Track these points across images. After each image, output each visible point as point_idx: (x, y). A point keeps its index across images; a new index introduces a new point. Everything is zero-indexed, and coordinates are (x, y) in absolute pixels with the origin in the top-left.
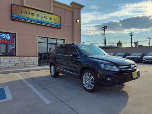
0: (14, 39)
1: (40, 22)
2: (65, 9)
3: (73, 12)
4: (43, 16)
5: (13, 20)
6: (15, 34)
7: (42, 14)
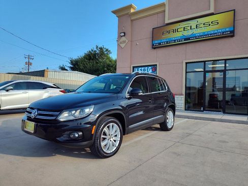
1: (189, 39)
7: (193, 23)
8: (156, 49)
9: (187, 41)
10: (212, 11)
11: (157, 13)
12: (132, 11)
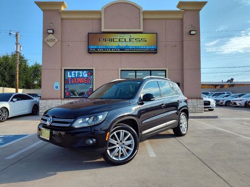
0: (92, 77)
1: (123, 49)
2: (166, 19)
3: (182, 19)
4: (128, 40)
5: (90, 53)
6: (92, 70)
7: (127, 37)
8: (92, 54)
9: (122, 51)
10: (141, 30)
11: (92, 19)
12: (63, 9)
